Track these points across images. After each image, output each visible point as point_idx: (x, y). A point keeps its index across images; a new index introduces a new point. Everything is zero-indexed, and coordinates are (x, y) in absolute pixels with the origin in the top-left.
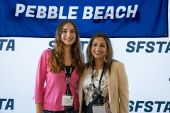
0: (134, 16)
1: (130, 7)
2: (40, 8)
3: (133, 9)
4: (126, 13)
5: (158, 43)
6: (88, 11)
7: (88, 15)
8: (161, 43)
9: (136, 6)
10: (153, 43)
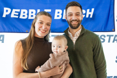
0: (91, 17)
1: (88, 10)
2: (23, 11)
3: (90, 11)
4: (85, 14)
5: (108, 36)
6: (58, 13)
7: (58, 16)
8: (110, 36)
9: (93, 10)
10: (105, 36)
